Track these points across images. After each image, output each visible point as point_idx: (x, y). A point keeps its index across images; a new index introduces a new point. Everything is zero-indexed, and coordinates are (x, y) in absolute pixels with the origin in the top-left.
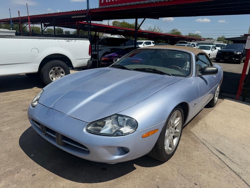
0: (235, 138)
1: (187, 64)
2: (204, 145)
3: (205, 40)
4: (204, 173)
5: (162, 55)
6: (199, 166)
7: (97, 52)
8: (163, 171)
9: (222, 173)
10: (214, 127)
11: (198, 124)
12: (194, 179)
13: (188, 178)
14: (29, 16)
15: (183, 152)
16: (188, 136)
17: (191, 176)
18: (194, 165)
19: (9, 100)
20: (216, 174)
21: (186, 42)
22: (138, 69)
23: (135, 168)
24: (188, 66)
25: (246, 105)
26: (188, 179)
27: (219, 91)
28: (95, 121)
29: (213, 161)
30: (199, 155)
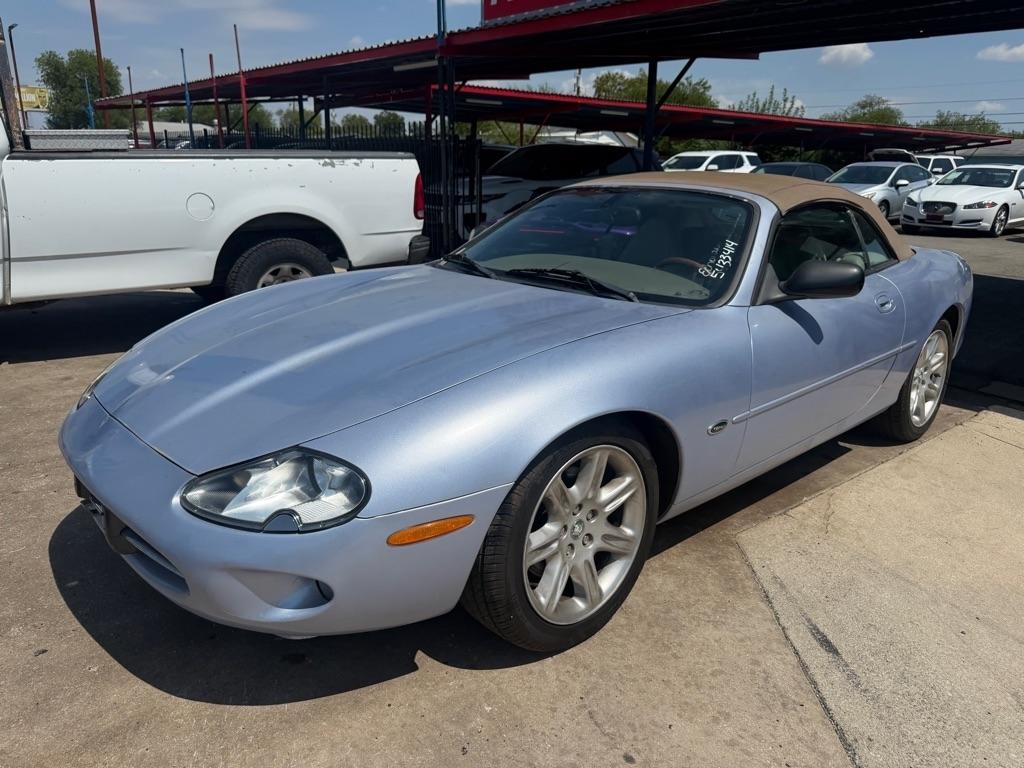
0: (948, 587)
1: (720, 253)
2: (763, 606)
3: (1009, 142)
4: (691, 719)
5: (638, 212)
6: (687, 685)
8: (519, 691)
9: (775, 727)
11: (791, 512)
12: (635, 739)
13: (611, 730)
14: (244, 73)
15: (649, 624)
16: (712, 558)
17: (629, 724)
18: (667, 683)
20: (745, 730)
21: (906, 152)
22: (519, 270)
23: (415, 668)
24: (727, 259)
26: (608, 734)
27: (943, 375)
28: (223, 468)
29: (764, 672)
30: (716, 641)
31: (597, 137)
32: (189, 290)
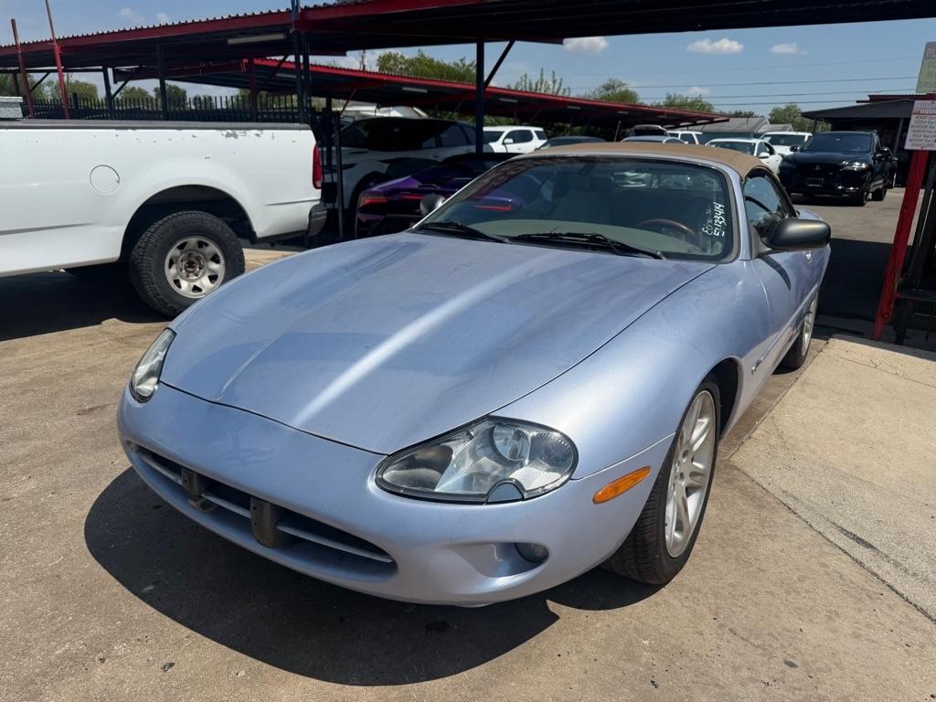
2: (792, 516)
3: (727, 120)
4: (811, 621)
6: (788, 593)
7: (335, 176)
8: (659, 622)
9: (877, 616)
10: (813, 446)
11: (754, 435)
12: (782, 646)
13: (758, 642)
14: (58, 41)
15: (719, 545)
16: (726, 482)
17: (769, 634)
18: (770, 593)
19: (16, 372)
20: (857, 623)
21: (660, 127)
22: (529, 235)
23: (555, 618)
24: (721, 220)
25: (910, 357)
26: (758, 647)
28: (405, 449)
29: (835, 572)
30: (781, 552)
31: (389, 111)
32: (62, 270)
